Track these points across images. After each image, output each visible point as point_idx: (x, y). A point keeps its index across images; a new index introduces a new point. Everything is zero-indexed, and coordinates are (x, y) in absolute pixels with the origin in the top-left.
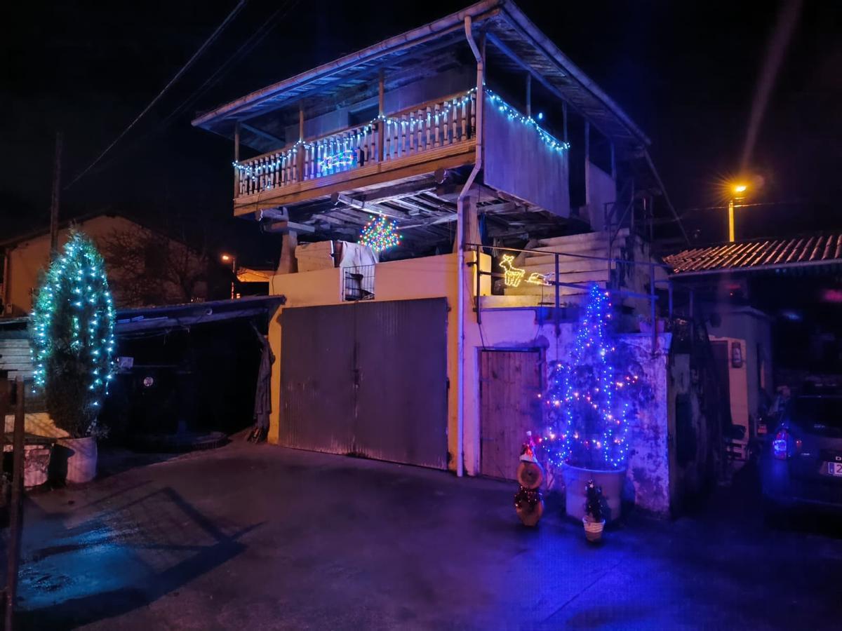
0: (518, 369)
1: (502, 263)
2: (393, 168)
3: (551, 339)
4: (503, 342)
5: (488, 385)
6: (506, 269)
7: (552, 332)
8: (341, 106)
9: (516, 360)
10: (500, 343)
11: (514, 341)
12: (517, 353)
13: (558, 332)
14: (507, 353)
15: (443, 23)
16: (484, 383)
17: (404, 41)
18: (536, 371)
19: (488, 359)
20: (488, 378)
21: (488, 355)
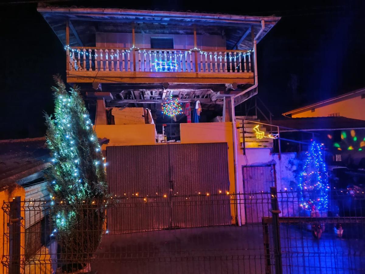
0: (262, 174)
1: (254, 128)
2: (206, 77)
3: (277, 161)
4: (256, 163)
5: (247, 182)
6: (256, 131)
7: (277, 158)
8: (145, 32)
9: (261, 170)
10: (255, 163)
11: (261, 162)
12: (261, 167)
13: (280, 158)
14: (256, 168)
15: (252, 18)
16: (245, 182)
17: (229, 18)
18: (270, 174)
19: (247, 170)
20: (247, 179)
21: (247, 168)
